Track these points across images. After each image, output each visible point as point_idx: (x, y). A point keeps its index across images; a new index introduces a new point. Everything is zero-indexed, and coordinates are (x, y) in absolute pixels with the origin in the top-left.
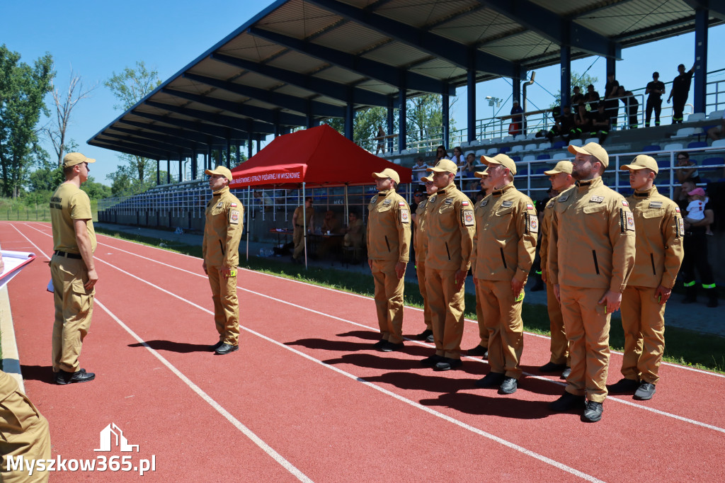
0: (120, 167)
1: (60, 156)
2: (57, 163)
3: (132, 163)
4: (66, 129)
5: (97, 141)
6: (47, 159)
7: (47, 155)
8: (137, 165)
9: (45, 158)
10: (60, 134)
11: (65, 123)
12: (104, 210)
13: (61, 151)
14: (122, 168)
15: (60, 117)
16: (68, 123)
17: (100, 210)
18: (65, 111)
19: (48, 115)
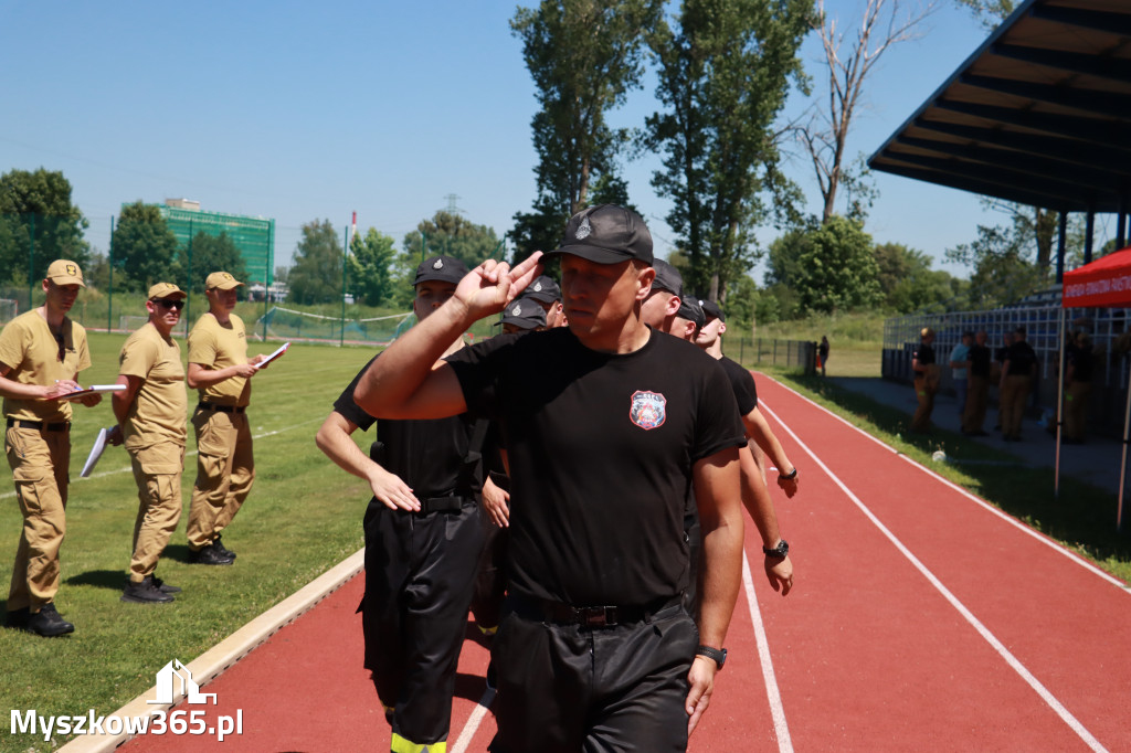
0: (982, 229)
1: (828, 198)
2: (820, 217)
3: (1018, 218)
4: (849, 128)
5: (890, 159)
6: (796, 205)
7: (797, 196)
8: (1034, 222)
9: (794, 203)
10: (832, 140)
11: (847, 109)
12: (900, 347)
13: (832, 187)
14: (991, 234)
15: (836, 96)
16: (856, 112)
17: (890, 346)
18: (849, 79)
19: (807, 92)
